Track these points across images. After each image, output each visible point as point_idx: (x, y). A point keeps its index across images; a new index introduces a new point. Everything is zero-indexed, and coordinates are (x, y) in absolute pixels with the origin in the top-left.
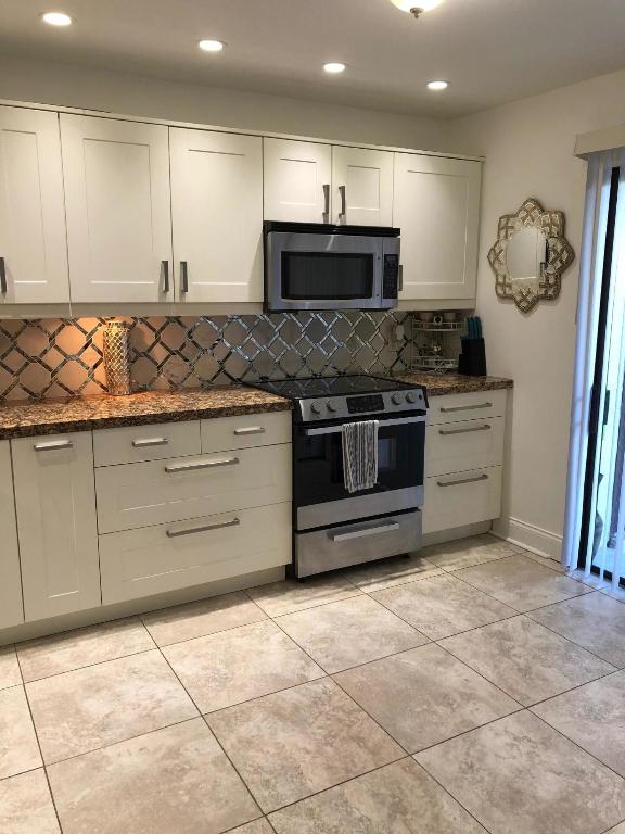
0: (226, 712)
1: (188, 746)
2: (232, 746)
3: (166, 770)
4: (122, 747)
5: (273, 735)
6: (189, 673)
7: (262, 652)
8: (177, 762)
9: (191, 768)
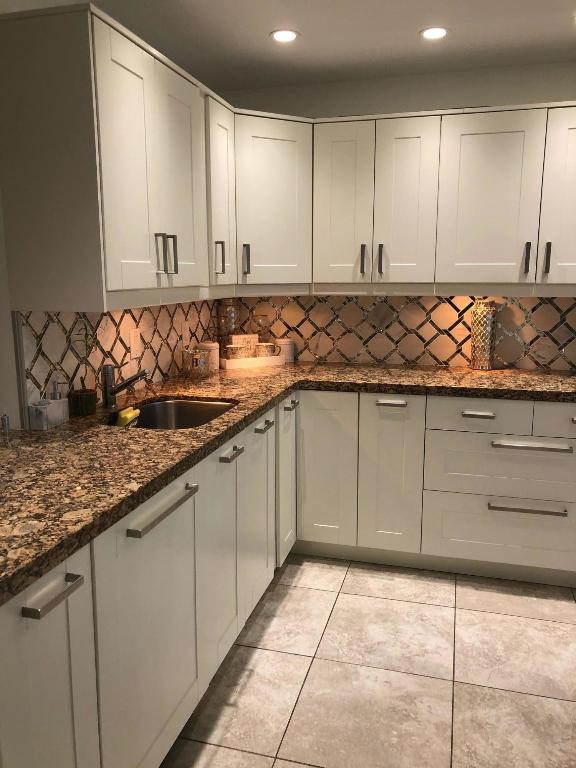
0: (478, 690)
1: (425, 699)
2: (463, 721)
3: (394, 709)
4: (374, 673)
5: (509, 732)
6: (467, 640)
7: (551, 653)
8: (407, 707)
9: (415, 719)
